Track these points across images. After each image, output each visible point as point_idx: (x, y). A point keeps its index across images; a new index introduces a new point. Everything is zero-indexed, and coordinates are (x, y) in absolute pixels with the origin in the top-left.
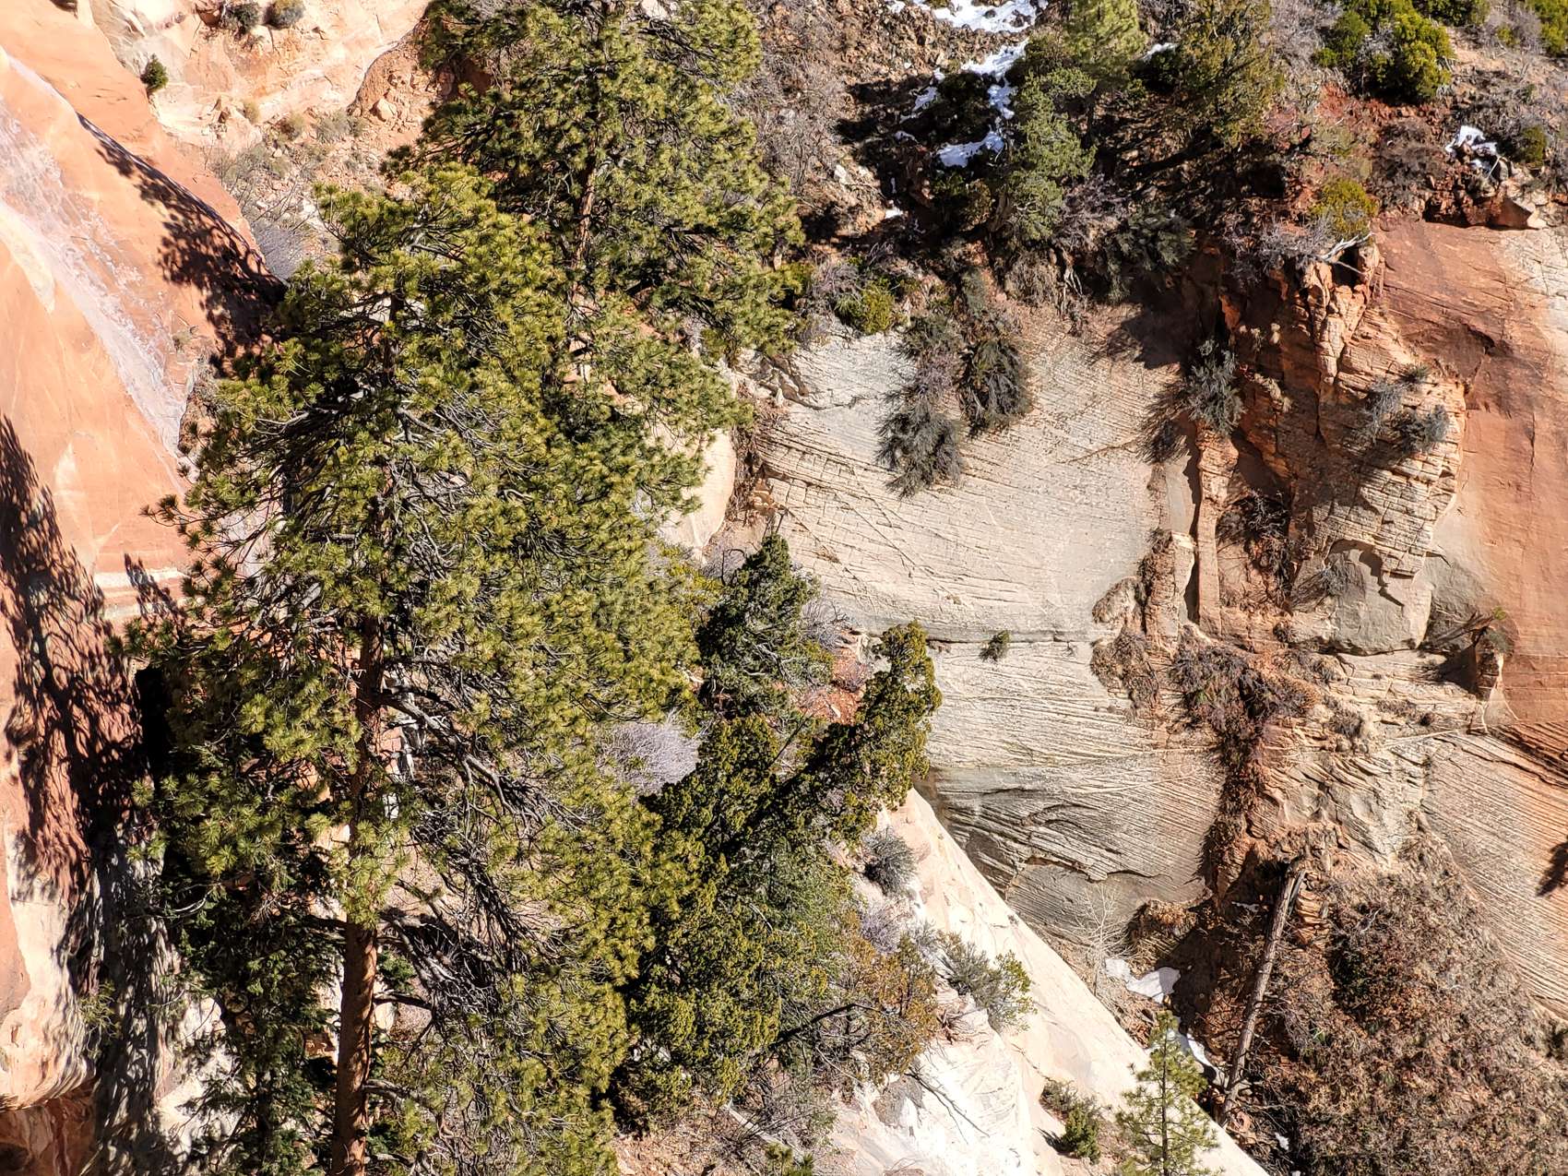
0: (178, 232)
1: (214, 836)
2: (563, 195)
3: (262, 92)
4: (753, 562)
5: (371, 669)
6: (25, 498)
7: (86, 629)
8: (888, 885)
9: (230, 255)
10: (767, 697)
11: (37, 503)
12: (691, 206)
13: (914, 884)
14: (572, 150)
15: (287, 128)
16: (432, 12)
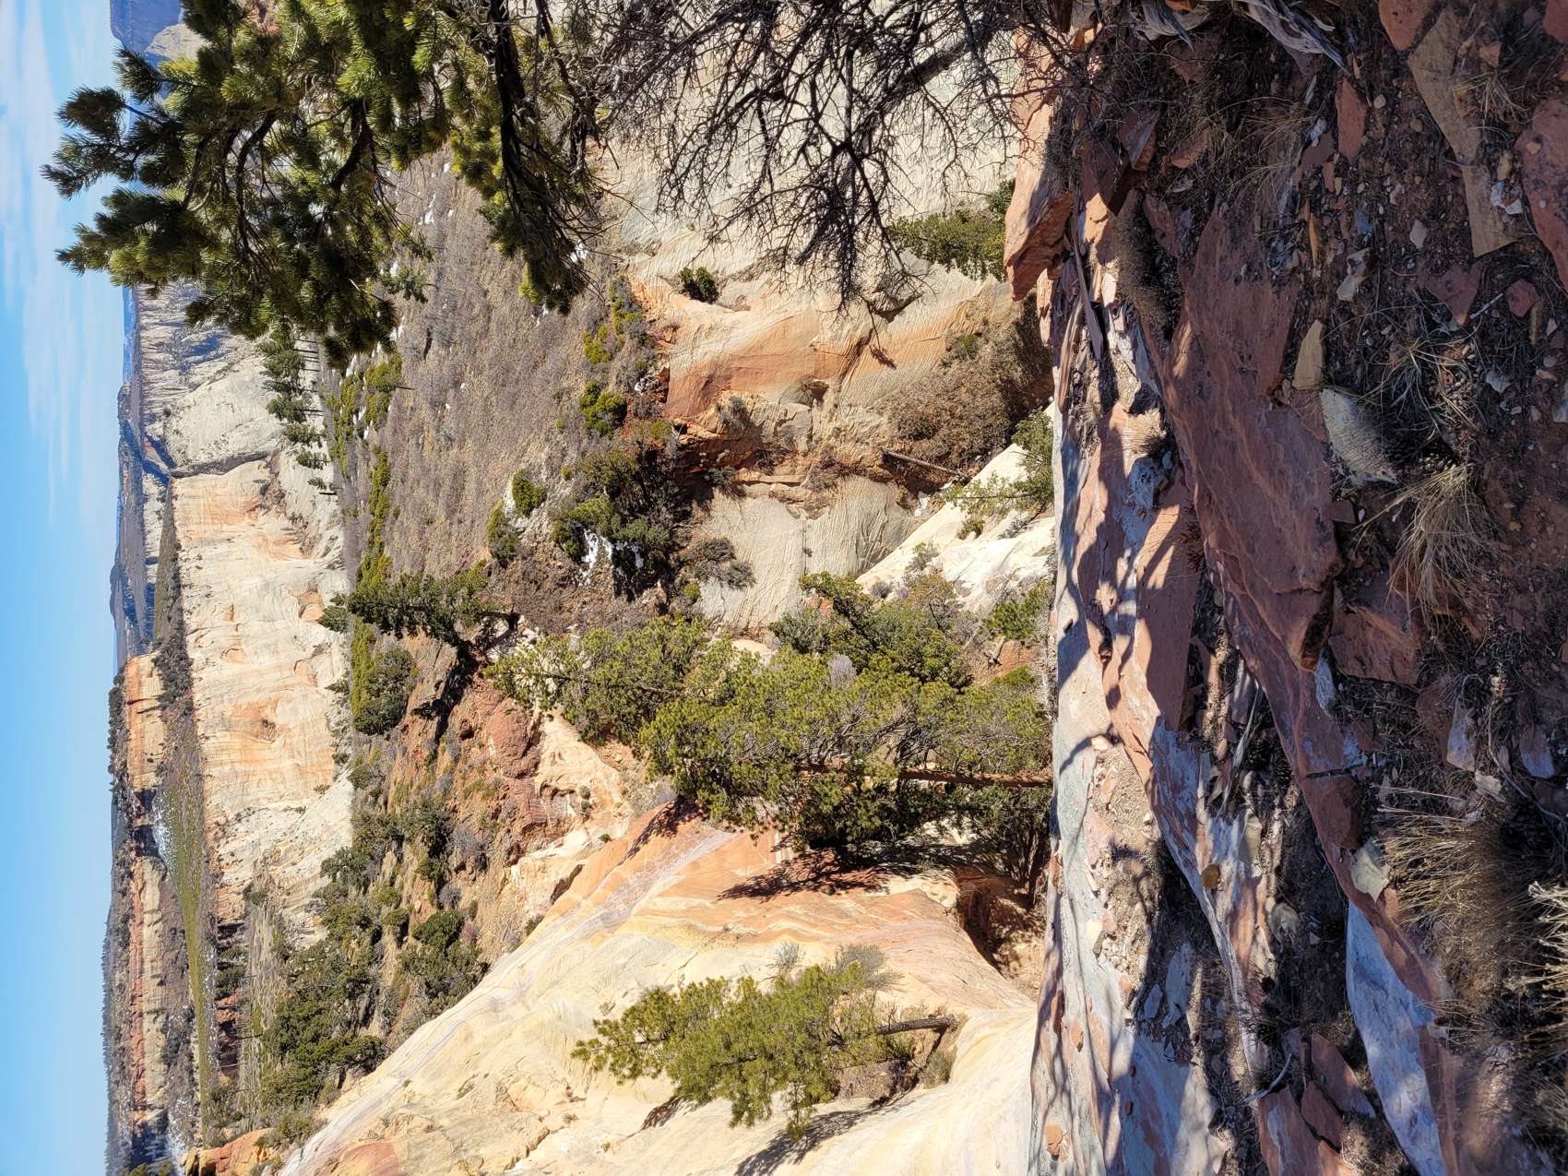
0: (659, 831)
1: (868, 824)
2: (650, 698)
3: (612, 801)
4: (777, 634)
5: (811, 767)
6: (750, 887)
7: (795, 866)
8: (888, 591)
9: (668, 814)
11: (752, 883)
12: (655, 654)
13: (888, 582)
14: (634, 694)
15: (624, 793)
16: (583, 739)
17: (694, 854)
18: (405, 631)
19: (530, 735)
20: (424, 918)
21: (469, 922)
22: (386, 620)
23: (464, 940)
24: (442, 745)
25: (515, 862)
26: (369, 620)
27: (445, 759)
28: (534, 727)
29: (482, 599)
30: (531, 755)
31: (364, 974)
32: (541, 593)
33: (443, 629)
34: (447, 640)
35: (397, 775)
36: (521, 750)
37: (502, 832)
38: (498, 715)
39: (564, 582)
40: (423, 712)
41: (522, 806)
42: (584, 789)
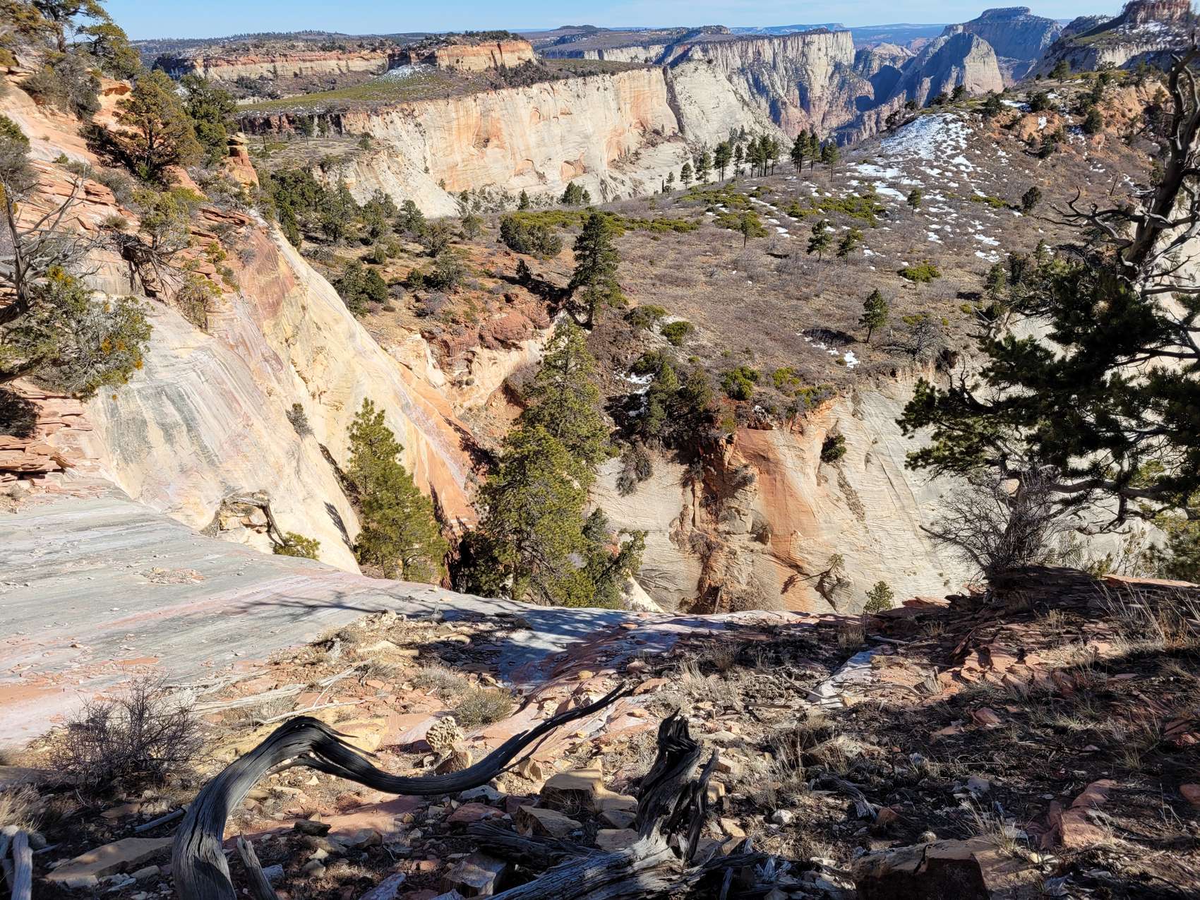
0: (463, 439)
3: (464, 401)
6: (437, 503)
7: (450, 533)
9: (474, 444)
10: (597, 547)
11: (440, 504)
16: (505, 381)
17: (450, 463)
18: (578, 252)
19: (510, 342)
20: (382, 275)
21: (381, 306)
22: (585, 239)
23: (368, 304)
24: (500, 281)
25: (423, 336)
26: (586, 228)
27: (490, 284)
28: (514, 345)
29: (603, 304)
30: (496, 343)
31: (341, 235)
32: (607, 344)
33: (581, 277)
34: (573, 282)
35: (476, 250)
36: (498, 336)
37: (443, 326)
38: (522, 319)
39: (616, 361)
40: (522, 267)
41: (461, 339)
42: (473, 381)
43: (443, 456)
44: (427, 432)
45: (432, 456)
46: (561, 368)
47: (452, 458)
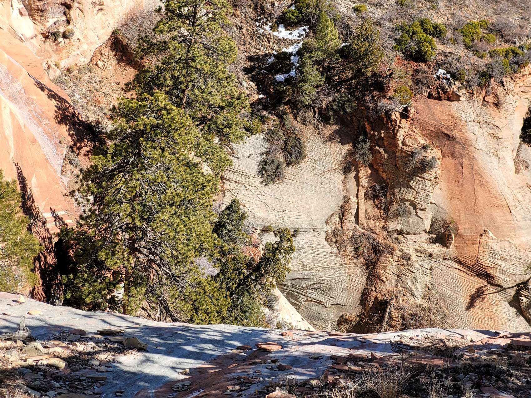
0: (59, 108)
1: (86, 292)
2: (177, 97)
3: (61, 59)
4: (229, 208)
5: (133, 241)
6: (26, 191)
7: (42, 230)
8: (270, 307)
9: (74, 115)
10: (233, 249)
11: (29, 193)
12: (217, 100)
13: (277, 307)
14: (182, 83)
15: (69, 70)
16: (114, 33)
17: (42, 140)
39: (259, 8)
42: (72, 33)
43: (34, 130)
44: (12, 98)
45: (18, 130)
46: (187, 17)
47: (45, 132)
